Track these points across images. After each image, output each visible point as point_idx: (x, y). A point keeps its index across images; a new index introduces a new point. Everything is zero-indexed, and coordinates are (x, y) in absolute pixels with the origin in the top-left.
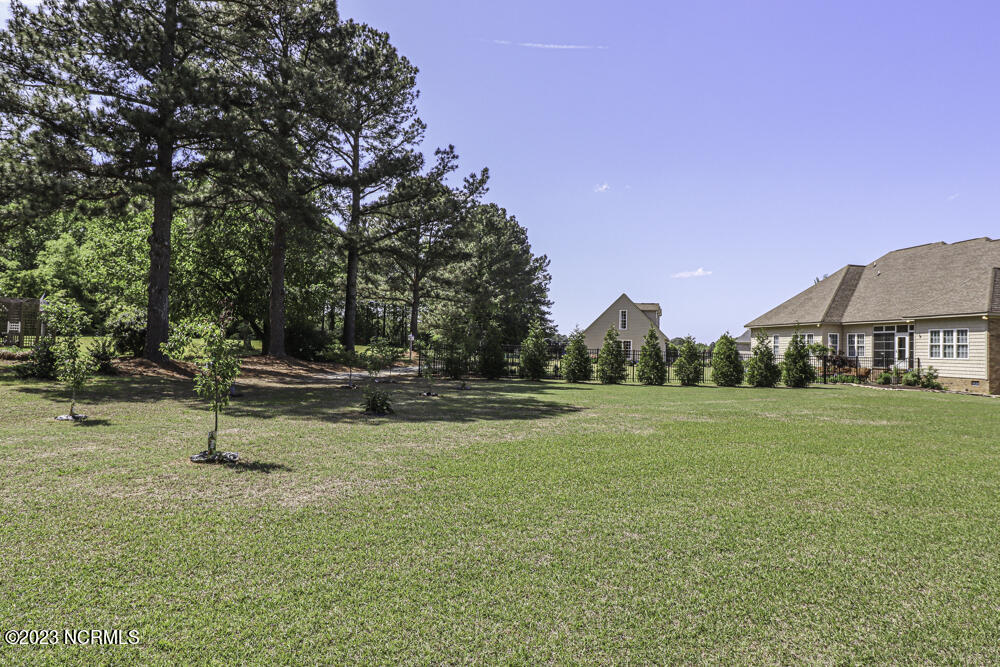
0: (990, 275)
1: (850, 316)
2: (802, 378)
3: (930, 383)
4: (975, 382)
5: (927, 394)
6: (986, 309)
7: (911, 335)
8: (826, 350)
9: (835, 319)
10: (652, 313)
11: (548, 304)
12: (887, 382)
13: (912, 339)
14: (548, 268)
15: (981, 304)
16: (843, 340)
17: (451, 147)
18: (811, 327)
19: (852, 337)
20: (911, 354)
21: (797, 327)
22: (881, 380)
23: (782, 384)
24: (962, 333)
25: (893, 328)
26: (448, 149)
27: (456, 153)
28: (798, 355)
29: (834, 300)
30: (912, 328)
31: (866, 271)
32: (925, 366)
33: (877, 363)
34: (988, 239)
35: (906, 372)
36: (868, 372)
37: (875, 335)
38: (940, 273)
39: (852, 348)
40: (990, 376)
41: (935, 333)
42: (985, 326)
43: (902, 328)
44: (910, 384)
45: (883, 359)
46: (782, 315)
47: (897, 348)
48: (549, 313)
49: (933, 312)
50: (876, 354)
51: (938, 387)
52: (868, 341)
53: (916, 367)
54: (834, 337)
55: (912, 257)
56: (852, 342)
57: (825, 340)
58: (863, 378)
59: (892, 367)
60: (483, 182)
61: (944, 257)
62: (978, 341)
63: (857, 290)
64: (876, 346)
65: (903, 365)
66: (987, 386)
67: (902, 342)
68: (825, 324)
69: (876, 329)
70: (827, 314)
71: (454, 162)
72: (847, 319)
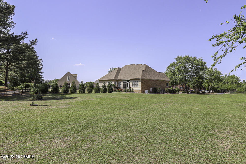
0: (142, 71)
1: (119, 78)
2: (111, 91)
3: (132, 91)
4: (139, 91)
5: (132, 93)
6: (141, 78)
7: (129, 82)
8: (114, 85)
9: (116, 79)
10: (75, 76)
11: (41, 73)
12: (125, 91)
13: (129, 83)
14: (42, 63)
15: (140, 77)
16: (117, 83)
17: (26, 32)
18: (112, 80)
19: (119, 82)
20: (129, 86)
21: (110, 80)
22: (124, 91)
23: (107, 92)
24: (137, 82)
25: (126, 81)
26: (25, 33)
27: (28, 34)
28: (110, 86)
29: (116, 75)
30: (129, 81)
31: (122, 69)
32: (131, 88)
33: (124, 88)
34: (142, 64)
35: (128, 89)
36: (122, 90)
37: (123, 82)
38: (134, 70)
39: (119, 85)
40: (141, 90)
41: (133, 82)
42: (140, 81)
43: (128, 81)
44: (129, 92)
45: (124, 87)
46: (106, 78)
47: (127, 85)
48: (42, 75)
49: (133, 78)
50: (123, 86)
51: (133, 92)
52: (122, 83)
53: (130, 88)
54: (116, 83)
55: (129, 67)
56: (119, 84)
57: (114, 83)
58: (121, 91)
59: (126, 88)
60: (35, 42)
61: (135, 67)
62: (140, 83)
63: (120, 73)
64: (123, 84)
65: (128, 88)
66: (141, 92)
67: (128, 83)
68: (114, 80)
69: (123, 81)
70: (115, 78)
71: (27, 36)
72: (118, 79)
